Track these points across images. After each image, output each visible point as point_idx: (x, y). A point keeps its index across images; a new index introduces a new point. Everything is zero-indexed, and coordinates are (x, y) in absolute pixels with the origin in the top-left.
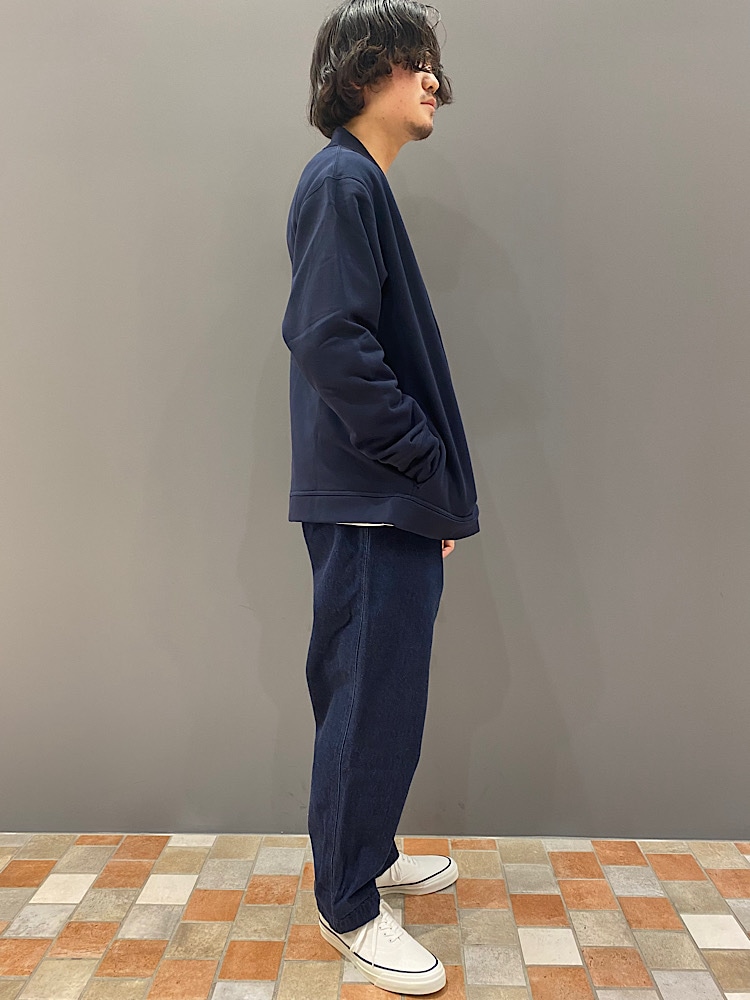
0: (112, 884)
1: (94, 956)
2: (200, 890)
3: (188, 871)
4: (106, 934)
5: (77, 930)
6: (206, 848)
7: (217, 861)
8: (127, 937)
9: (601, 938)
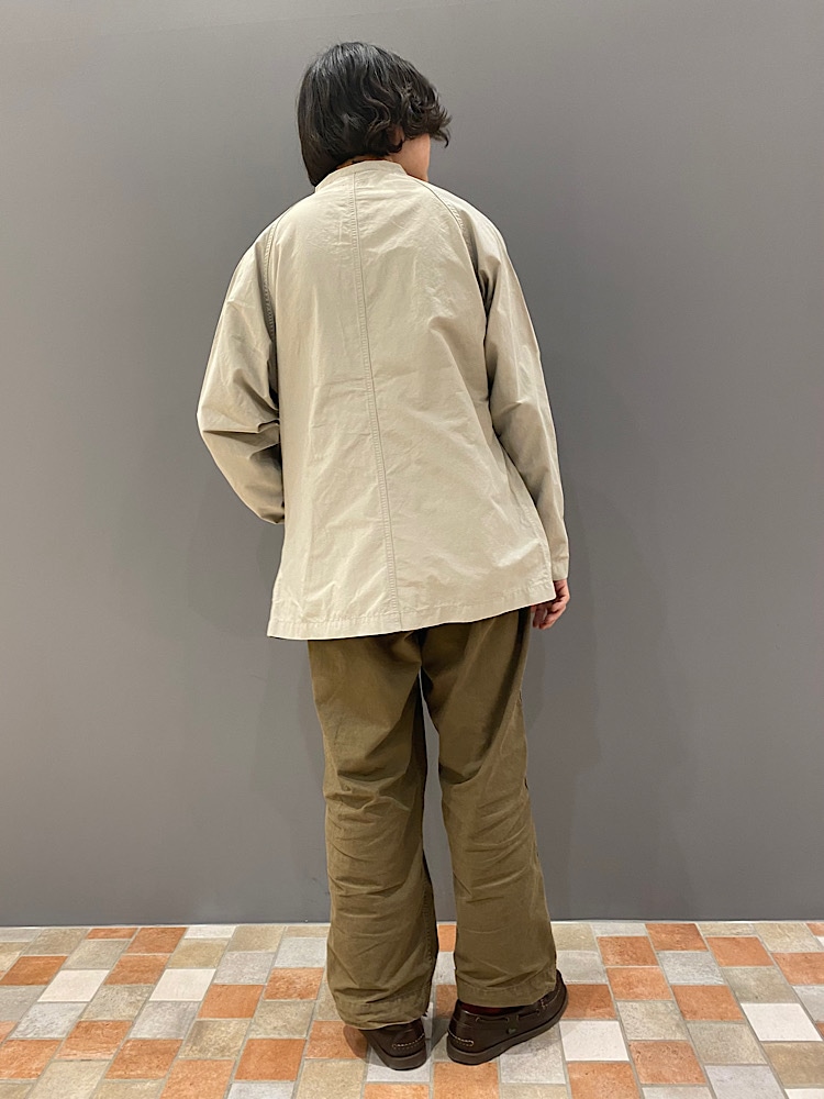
0: (124, 980)
1: (107, 1057)
2: (217, 985)
3: (205, 965)
4: (118, 1034)
5: (87, 1030)
6: (225, 939)
7: (236, 954)
8: (139, 1036)
9: (650, 1031)
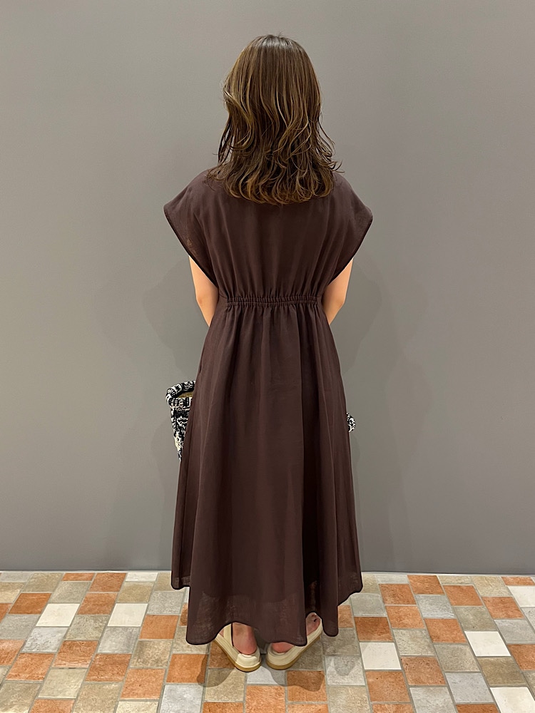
0: (90, 611)
1: (83, 666)
2: (149, 616)
3: (140, 601)
4: (90, 650)
6: (151, 582)
7: (160, 593)
8: (104, 652)
9: (413, 650)
